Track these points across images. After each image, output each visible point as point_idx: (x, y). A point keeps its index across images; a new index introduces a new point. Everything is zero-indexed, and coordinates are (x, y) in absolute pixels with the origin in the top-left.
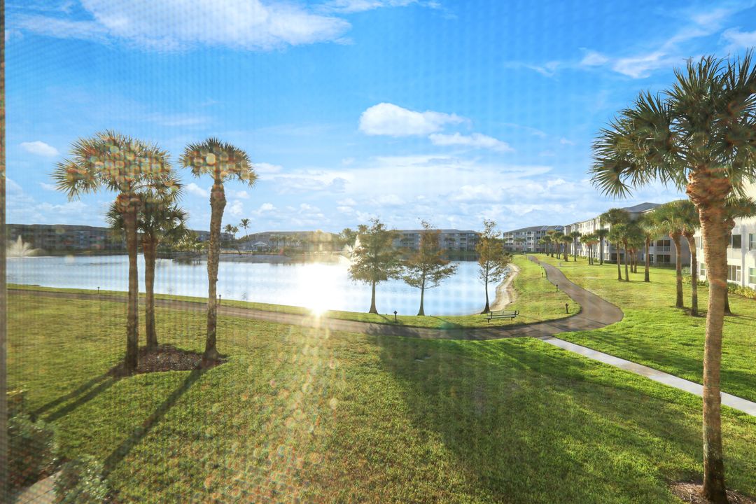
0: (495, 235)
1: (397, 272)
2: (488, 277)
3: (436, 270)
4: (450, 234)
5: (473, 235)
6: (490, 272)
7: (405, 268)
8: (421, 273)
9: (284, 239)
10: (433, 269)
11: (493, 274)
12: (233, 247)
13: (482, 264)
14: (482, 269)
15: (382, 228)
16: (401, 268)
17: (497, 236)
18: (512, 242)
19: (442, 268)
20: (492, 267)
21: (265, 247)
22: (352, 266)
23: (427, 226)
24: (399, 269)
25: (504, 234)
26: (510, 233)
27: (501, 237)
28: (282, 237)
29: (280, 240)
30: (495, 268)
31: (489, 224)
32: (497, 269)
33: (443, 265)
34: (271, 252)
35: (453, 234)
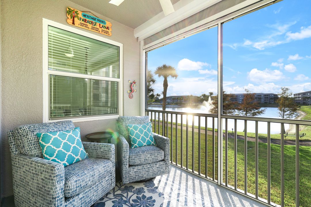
0: (289, 95)
1: (232, 112)
2: (284, 116)
3: (253, 112)
4: (258, 95)
5: (273, 96)
6: (286, 113)
7: (236, 110)
8: (245, 113)
9: (178, 99)
10: (251, 111)
11: (287, 114)
12: (159, 102)
13: (280, 110)
14: (280, 112)
15: (225, 93)
16: (234, 110)
17: (290, 95)
18: (300, 99)
19: (257, 111)
20: (287, 111)
21: (170, 102)
22: (211, 109)
23: (248, 91)
24: (233, 111)
25: (294, 95)
26: (299, 94)
27: (293, 96)
28: (176, 98)
29: (176, 99)
30: (289, 112)
31: (284, 90)
32: (290, 112)
33: (257, 109)
34: (173, 104)
35: (260, 95)
